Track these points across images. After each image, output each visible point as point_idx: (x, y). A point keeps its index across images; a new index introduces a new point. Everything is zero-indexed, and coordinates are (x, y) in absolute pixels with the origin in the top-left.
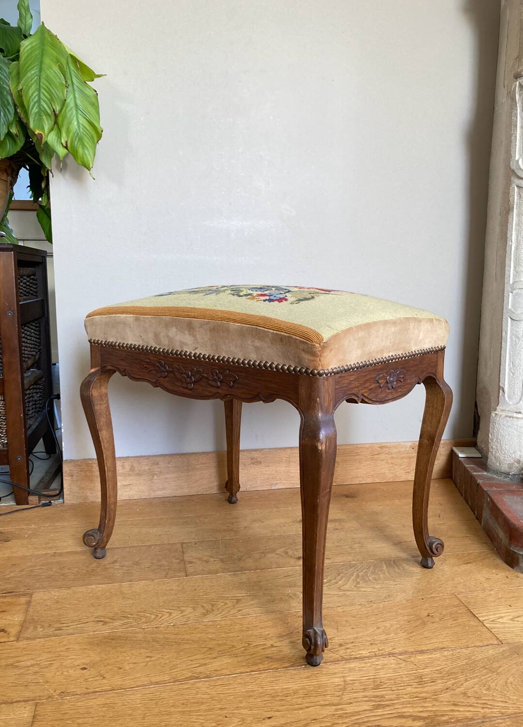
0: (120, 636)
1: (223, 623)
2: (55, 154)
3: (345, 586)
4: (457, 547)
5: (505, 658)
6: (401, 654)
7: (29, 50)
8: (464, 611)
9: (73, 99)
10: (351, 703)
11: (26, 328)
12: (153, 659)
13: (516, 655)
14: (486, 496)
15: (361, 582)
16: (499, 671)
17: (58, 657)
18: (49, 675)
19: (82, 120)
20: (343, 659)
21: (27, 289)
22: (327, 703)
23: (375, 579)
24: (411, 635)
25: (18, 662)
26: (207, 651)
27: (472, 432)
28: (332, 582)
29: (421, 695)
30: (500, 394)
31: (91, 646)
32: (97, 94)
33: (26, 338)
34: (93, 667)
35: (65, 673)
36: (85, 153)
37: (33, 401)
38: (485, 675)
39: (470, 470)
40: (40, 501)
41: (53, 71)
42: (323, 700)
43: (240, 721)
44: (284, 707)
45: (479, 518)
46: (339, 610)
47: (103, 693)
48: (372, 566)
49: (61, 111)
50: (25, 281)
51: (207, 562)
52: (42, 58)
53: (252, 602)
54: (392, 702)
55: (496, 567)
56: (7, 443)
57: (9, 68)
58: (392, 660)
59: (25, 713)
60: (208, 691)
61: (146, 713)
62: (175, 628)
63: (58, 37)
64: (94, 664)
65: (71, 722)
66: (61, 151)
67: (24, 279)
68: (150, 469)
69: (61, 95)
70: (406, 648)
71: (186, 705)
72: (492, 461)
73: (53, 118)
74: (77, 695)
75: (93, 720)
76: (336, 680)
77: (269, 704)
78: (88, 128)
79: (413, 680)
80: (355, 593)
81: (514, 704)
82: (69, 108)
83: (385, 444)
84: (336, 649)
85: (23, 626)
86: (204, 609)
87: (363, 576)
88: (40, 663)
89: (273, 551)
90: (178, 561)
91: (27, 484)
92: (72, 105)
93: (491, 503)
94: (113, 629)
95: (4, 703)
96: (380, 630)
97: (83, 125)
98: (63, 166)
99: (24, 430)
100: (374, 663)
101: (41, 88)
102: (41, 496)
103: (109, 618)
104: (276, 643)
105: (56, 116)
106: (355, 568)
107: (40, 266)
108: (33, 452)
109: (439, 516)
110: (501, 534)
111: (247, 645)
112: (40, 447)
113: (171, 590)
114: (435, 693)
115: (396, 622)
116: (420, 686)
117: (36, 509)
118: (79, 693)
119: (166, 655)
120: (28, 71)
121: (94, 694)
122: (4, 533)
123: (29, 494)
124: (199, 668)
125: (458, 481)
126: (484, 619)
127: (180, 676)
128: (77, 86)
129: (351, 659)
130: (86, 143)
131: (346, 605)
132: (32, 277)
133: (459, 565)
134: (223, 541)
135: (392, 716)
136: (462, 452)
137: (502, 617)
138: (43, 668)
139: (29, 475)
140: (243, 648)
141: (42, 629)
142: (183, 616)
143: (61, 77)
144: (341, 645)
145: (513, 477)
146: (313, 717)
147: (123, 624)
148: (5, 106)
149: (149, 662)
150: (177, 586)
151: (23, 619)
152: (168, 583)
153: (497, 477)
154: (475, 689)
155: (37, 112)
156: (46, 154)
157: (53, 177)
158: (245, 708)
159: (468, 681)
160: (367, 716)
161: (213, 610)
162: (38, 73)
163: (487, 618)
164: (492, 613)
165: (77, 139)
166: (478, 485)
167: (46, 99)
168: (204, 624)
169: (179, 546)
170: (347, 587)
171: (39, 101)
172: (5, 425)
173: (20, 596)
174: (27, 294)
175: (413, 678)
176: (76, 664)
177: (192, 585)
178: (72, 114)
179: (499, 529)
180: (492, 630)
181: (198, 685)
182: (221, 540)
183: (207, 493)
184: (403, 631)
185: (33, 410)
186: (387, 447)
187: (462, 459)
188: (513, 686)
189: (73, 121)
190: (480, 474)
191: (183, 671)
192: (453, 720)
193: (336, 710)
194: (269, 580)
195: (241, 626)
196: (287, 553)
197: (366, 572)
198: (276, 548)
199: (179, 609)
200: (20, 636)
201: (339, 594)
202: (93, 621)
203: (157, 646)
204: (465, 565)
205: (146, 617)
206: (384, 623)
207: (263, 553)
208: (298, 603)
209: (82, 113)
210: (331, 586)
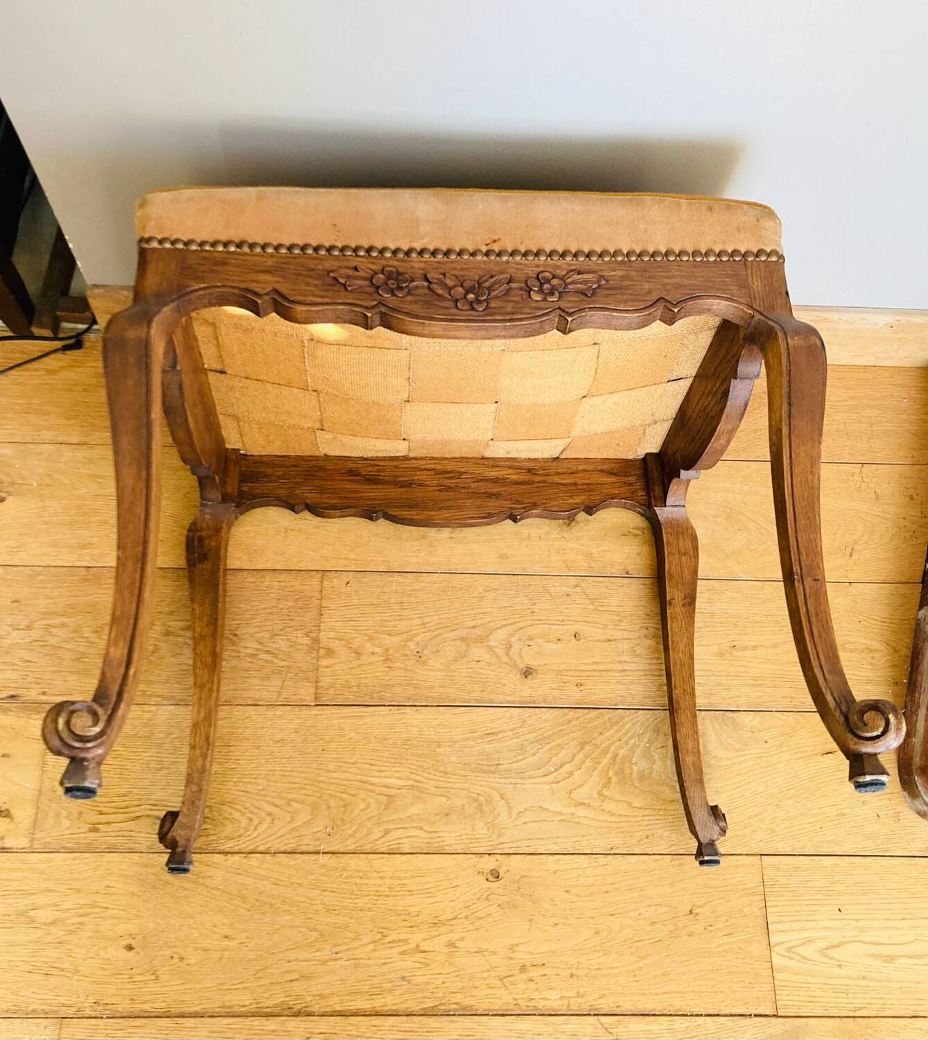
3: (582, 790)
8: (755, 910)
15: (614, 780)
17: (92, 906)
24: (642, 963)
28: (562, 769)
31: (142, 889)
35: (102, 953)
46: (552, 864)
53: (413, 810)
58: (589, 1026)
62: (273, 863)
64: (144, 939)
74: (118, 1015)
80: (592, 814)
84: (511, 979)
85: (38, 808)
87: (624, 760)
89: (482, 640)
104: (424, 940)
106: (617, 732)
115: (631, 922)
118: (121, 1011)
129: (526, 1011)
133: (808, 757)
137: (810, 941)
138: (70, 932)
140: (371, 946)
141: (68, 821)
142: (292, 830)
144: (523, 968)
149: (225, 951)
150: (295, 730)
151: (39, 787)
161: (344, 820)
169: (316, 581)
176: (119, 932)
184: (632, 950)
195: (379, 881)
196: (509, 647)
197: (632, 750)
198: (492, 624)
199: (288, 808)
200: (36, 836)
201: (563, 811)
202: (148, 816)
203: (241, 910)
204: (820, 758)
205: (232, 822)
206: (612, 918)
207: (463, 639)
208: (489, 829)
210: (558, 782)
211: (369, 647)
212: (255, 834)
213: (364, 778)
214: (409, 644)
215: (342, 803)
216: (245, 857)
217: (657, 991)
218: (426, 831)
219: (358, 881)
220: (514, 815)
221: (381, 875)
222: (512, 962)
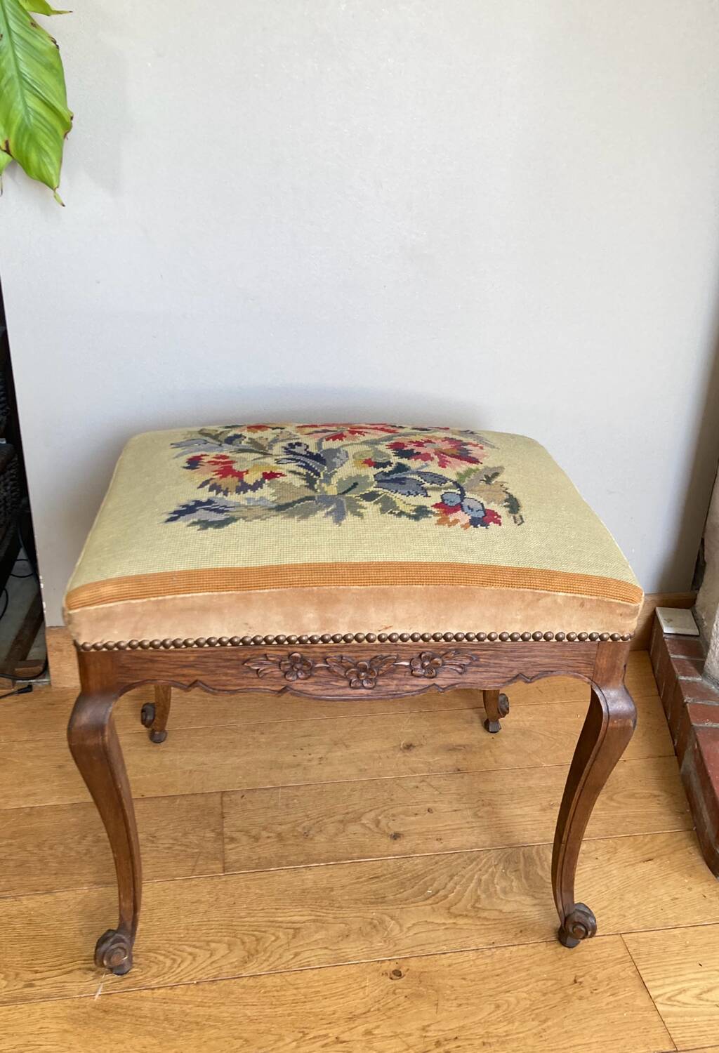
3: (458, 906)
8: (630, 973)
9: (12, 63)
14: (692, 736)
15: (482, 896)
23: (504, 891)
24: (544, 1026)
27: (691, 583)
28: (439, 894)
31: (75, 1026)
32: (58, 46)
39: (676, 668)
40: (14, 684)
45: (679, 752)
46: (444, 960)
48: (503, 860)
53: (317, 936)
55: (691, 870)
62: (199, 989)
78: (44, 114)
80: (471, 922)
82: (6, 79)
86: (244, 949)
87: (487, 883)
89: (357, 819)
90: (213, 834)
96: (500, 1012)
97: (33, 111)
102: (16, 679)
104: (343, 1032)
106: (477, 864)
111: (301, 1035)
113: (198, 901)
115: (525, 995)
126: (656, 993)
128: (18, 36)
131: (455, 951)
133: (633, 865)
134: (283, 790)
136: (669, 621)
137: (684, 991)
140: (295, 1043)
142: (212, 963)
144: (438, 1044)
150: (209, 893)
152: (195, 885)
161: (257, 951)
163: (661, 991)
164: (672, 980)
165: (26, 138)
166: (684, 705)
168: (243, 982)
169: (217, 798)
177: (231, 891)
178: (12, 88)
180: (667, 1020)
182: (283, 787)
184: (533, 1016)
187: (666, 637)
189: (15, 104)
190: (690, 679)
194: (346, 886)
195: (295, 991)
196: (377, 823)
197: (493, 875)
198: (362, 810)
199: (208, 948)
201: (447, 922)
202: (80, 969)
203: (169, 1031)
204: (644, 865)
205: (157, 964)
206: (508, 994)
207: (341, 822)
208: (385, 941)
209: (31, 89)
210: (437, 903)
211: (264, 834)
212: (180, 969)
213: (271, 919)
214: (297, 828)
215: (254, 938)
216: (171, 989)
217: (565, 1045)
218: (331, 949)
219: (276, 994)
220: (405, 930)
221: (296, 986)
222: (427, 1039)
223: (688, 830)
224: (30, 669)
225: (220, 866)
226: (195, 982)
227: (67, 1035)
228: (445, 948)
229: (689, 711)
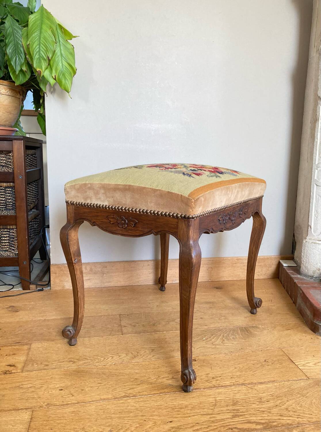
0: (83, 370)
1: (143, 363)
2: (48, 83)
4: (282, 320)
5: (311, 387)
6: (249, 384)
7: (34, 21)
8: (286, 359)
9: (59, 51)
10: (219, 414)
11: (30, 186)
12: (102, 384)
13: (317, 386)
14: (299, 290)
15: (225, 340)
16: (307, 395)
17: (46, 382)
18: (41, 393)
19: (65, 64)
20: (215, 386)
21: (31, 162)
22: (205, 413)
23: (233, 338)
24: (255, 373)
25: (22, 385)
26: (134, 380)
27: (291, 251)
28: (208, 340)
29: (261, 409)
30: (309, 230)
31: (66, 376)
32: (74, 48)
33: (30, 192)
34: (66, 389)
35: (50, 392)
36: (66, 83)
37: (33, 229)
38: (299, 398)
39: (290, 274)
40: (36, 288)
41: (47, 33)
42: (203, 412)
43: (153, 424)
44: (180, 415)
45: (295, 303)
46: (213, 356)
47: (73, 405)
48: (232, 330)
49: (52, 57)
50: (30, 158)
51: (134, 326)
52: (41, 26)
53: (161, 351)
54: (243, 413)
55: (305, 332)
56: (18, 254)
57: (22, 32)
58: (244, 388)
59: (26, 416)
60: (135, 405)
61: (98, 418)
62: (115, 366)
63: (51, 13)
64: (67, 387)
65: (53, 422)
66: (52, 81)
67: (29, 157)
68: (101, 270)
69: (53, 48)
70: (252, 381)
71: (122, 413)
72: (303, 269)
73: (47, 61)
74: (57, 406)
75: (66, 421)
76: (211, 399)
77: (170, 414)
78: (68, 68)
79: (256, 400)
80: (222, 346)
81: (316, 416)
82: (57, 56)
83: (240, 258)
84: (210, 381)
85: (25, 363)
86: (132, 355)
87: (226, 336)
88: (36, 386)
89: (173, 320)
90: (117, 325)
91: (29, 278)
92: (59, 54)
93: (302, 294)
94: (78, 366)
95: (14, 410)
96: (237, 369)
97: (65, 66)
98: (53, 90)
99: (28, 246)
100: (233, 390)
101: (41, 44)
102: (37, 285)
103: (76, 359)
104: (175, 376)
105: (49, 60)
106: (222, 332)
107: (39, 149)
108: (33, 258)
109: (271, 301)
110: (308, 313)
111: (158, 377)
112: (37, 256)
113: (113, 343)
114: (269, 408)
115: (246, 365)
116: (260, 404)
117: (34, 292)
118: (58, 404)
119: (110, 383)
120: (33, 34)
121: (67, 405)
122: (15, 307)
123: (30, 284)
124: (130, 390)
125: (283, 280)
126: (298, 364)
127: (118, 395)
128: (62, 43)
129: (219, 387)
130: (67, 77)
131: (216, 354)
132: (34, 156)
133: (283, 331)
134: (144, 314)
135: (244, 422)
136: (285, 263)
137: (309, 363)
138: (37, 389)
139: (30, 272)
140: (155, 379)
141: (37, 365)
142: (120, 359)
143: (52, 37)
144: (213, 378)
145: (316, 279)
146: (197, 422)
147: (85, 363)
148: (19, 54)
149: (99, 386)
150: (117, 340)
151: (26, 359)
152: (111, 339)
153: (306, 279)
154: (293, 406)
155: (38, 58)
156: (43, 83)
157: (47, 96)
158: (157, 416)
159: (288, 401)
160: (228, 422)
161: (138, 356)
162: (39, 35)
163: (300, 363)
164: (303, 360)
165: (62, 75)
166: (295, 283)
167: (44, 51)
168: (133, 364)
169: (118, 316)
170: (217, 343)
171: (39, 51)
172: (17, 243)
173: (24, 345)
174: (31, 166)
175: (256, 399)
176: (57, 387)
177: (126, 340)
178: (59, 59)
179: (307, 310)
180: (303, 371)
181: (129, 401)
182: (143, 313)
183: (135, 285)
184: (250, 370)
185: (34, 234)
186: (241, 259)
187: (285, 267)
188: (315, 405)
189: (59, 64)
190: (296, 276)
191: (120, 392)
192: (280, 425)
193: (211, 418)
194: (171, 338)
195: (154, 365)
197: (228, 334)
198: (175, 318)
199: (118, 355)
200: (24, 369)
201: (212, 347)
202: (67, 361)
203: (104, 377)
204: (287, 331)
206: (239, 365)
207: (167, 321)
209: (65, 59)
210: (208, 342)
212: (107, 360)
213: (142, 347)
214: (150, 323)
215: (136, 352)
216: (104, 366)
218: (167, 354)
219: (146, 366)
220: (196, 349)
222: (209, 377)
223: (302, 322)
224: (43, 283)
225: (121, 333)
226: (114, 364)
227: (62, 379)
228: (212, 353)
229: (297, 283)
